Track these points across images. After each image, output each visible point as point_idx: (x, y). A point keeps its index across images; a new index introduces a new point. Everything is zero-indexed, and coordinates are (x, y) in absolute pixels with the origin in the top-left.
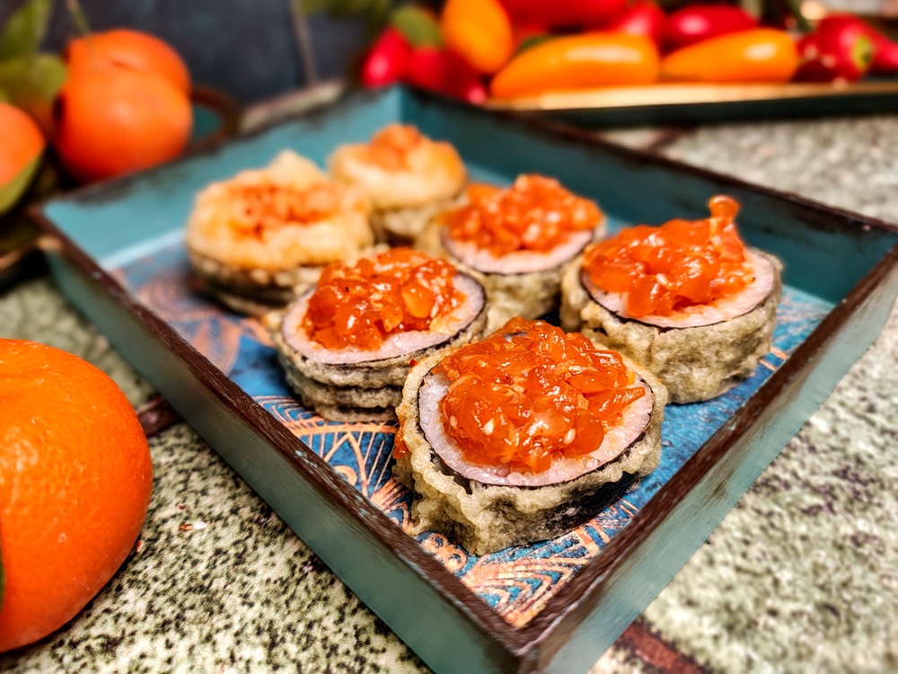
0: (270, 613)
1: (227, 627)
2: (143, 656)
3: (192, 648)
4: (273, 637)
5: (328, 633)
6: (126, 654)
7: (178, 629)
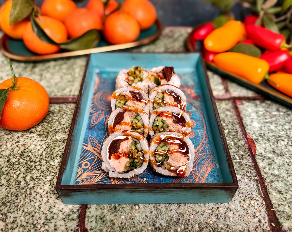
0: (51, 143)
1: (45, 141)
2: (33, 137)
3: (39, 140)
4: (48, 147)
5: (55, 152)
6: (32, 135)
7: (40, 136)
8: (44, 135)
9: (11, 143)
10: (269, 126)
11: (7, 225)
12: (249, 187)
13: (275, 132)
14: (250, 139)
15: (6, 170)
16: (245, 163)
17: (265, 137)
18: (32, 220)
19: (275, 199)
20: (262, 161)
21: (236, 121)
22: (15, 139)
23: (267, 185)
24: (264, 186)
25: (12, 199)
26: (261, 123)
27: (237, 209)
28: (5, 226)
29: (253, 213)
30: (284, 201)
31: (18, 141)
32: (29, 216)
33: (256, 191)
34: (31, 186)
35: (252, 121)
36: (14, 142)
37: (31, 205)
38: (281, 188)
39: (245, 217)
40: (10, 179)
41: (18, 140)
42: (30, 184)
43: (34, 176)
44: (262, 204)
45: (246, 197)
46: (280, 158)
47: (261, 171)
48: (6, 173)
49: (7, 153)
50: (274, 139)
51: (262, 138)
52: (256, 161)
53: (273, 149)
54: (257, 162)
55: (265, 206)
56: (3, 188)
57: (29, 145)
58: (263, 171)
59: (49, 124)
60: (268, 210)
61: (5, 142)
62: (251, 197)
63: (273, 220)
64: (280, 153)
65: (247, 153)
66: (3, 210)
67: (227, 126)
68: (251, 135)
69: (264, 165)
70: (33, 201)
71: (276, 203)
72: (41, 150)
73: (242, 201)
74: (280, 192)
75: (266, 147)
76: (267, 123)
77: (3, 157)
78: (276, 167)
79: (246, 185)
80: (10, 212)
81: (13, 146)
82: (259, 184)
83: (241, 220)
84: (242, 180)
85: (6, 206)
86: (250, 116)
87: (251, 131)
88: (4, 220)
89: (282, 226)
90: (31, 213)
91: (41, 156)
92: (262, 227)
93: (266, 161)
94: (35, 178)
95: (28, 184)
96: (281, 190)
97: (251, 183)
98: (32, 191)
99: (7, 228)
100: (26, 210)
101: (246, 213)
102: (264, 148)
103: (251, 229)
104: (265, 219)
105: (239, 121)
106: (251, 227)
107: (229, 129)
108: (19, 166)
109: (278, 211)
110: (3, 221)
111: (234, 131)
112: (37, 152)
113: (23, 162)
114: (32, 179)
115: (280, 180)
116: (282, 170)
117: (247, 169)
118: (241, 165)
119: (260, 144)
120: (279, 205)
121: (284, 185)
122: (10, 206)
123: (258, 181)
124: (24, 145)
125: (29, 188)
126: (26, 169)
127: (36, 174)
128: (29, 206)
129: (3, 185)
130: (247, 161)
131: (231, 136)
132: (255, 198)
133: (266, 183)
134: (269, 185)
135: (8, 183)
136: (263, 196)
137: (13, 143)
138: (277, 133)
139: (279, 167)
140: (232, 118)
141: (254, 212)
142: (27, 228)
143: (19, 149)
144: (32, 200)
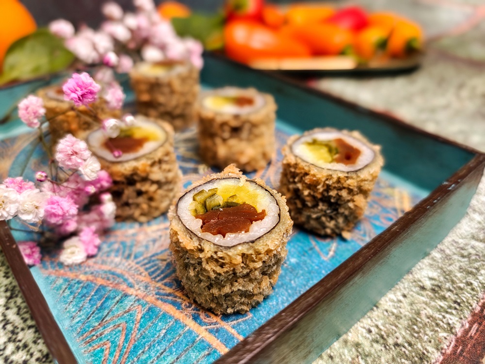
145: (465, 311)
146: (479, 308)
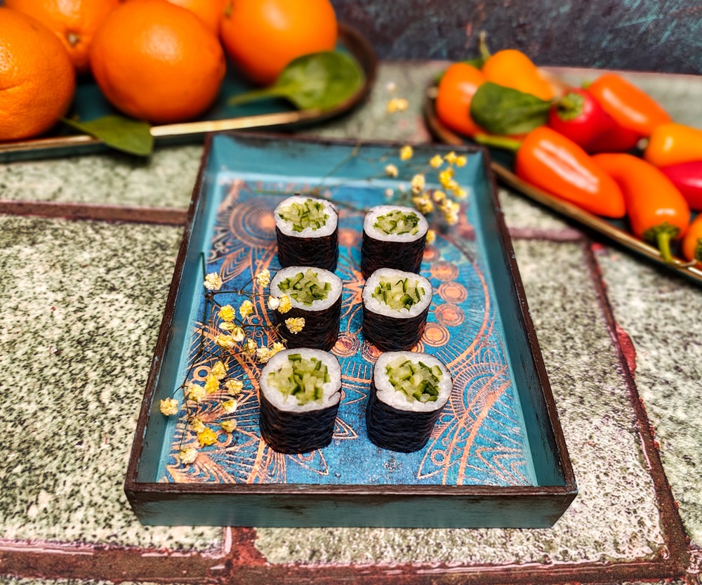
1: (146, 311)
2: (117, 300)
3: (131, 309)
4: (153, 325)
6: (113, 295)
7: (133, 300)
8: (144, 297)
9: (64, 311)
10: (668, 310)
11: (57, 500)
12: (619, 445)
13: (681, 325)
14: (624, 336)
15: (54, 375)
16: (610, 389)
17: (658, 334)
18: (117, 492)
19: (677, 476)
20: (650, 388)
21: (592, 293)
22: (73, 302)
23: (659, 443)
24: (652, 444)
25: (69, 441)
26: (650, 301)
27: (591, 493)
28: (52, 503)
29: (626, 504)
30: (696, 480)
31: (81, 308)
32: (109, 482)
33: (633, 454)
34: (113, 413)
35: (629, 295)
36: (71, 309)
37: (114, 458)
38: (690, 452)
39: (607, 512)
40: (62, 396)
41: (82, 306)
42: (110, 409)
43: (119, 390)
44: (648, 486)
45: (611, 467)
46: (690, 383)
47: (647, 410)
48: (54, 381)
49: (55, 333)
50: (678, 339)
51: (650, 336)
52: (636, 387)
53: (676, 362)
54: (638, 388)
55: (654, 490)
56: (46, 415)
57: (108, 318)
58: (652, 410)
59: (153, 272)
60: (660, 499)
61: (49, 309)
62: (621, 469)
63: (671, 521)
64: (692, 373)
65: (615, 368)
66: (47, 465)
67: (572, 302)
68: (625, 326)
69: (653, 397)
70: (118, 448)
71: (679, 483)
72: (136, 331)
73: (602, 475)
74: (688, 461)
75: (659, 356)
76: (662, 301)
77: (44, 342)
78: (680, 402)
79: (611, 440)
80: (63, 471)
81: (70, 319)
82: (642, 440)
83: (598, 517)
84: (604, 428)
85: (54, 456)
86: (624, 283)
87: (625, 317)
88: (51, 489)
89: (691, 536)
90: (114, 476)
91: (135, 345)
92: (646, 536)
93: (659, 387)
94: (122, 396)
95: (107, 410)
96: (691, 456)
97: (624, 437)
98: (117, 426)
99: (57, 507)
100: (102, 469)
101: (610, 504)
102: (656, 359)
103: (621, 539)
104: (653, 518)
105: (598, 292)
106: (621, 535)
107: (575, 311)
108: (84, 367)
109: (683, 502)
110: (49, 492)
111: (587, 316)
112: (128, 336)
113: (93, 357)
114: (116, 397)
115: (689, 433)
116: (695, 412)
117: (614, 404)
118: (602, 394)
119: (646, 348)
120: (686, 490)
121: (698, 445)
122: (64, 457)
123: (639, 433)
124: (95, 317)
125: (109, 417)
126: (101, 373)
127: (125, 386)
128: (110, 459)
129: (47, 408)
130: (615, 386)
131: (581, 328)
132: (631, 470)
133: (657, 437)
134: (663, 443)
135: (59, 404)
136: (651, 468)
137: (69, 312)
138: (686, 327)
139: (689, 403)
140: (583, 286)
141: (629, 502)
142: (105, 510)
143: (83, 327)
144: (116, 445)
145: (406, 558)
146: (419, 565)
